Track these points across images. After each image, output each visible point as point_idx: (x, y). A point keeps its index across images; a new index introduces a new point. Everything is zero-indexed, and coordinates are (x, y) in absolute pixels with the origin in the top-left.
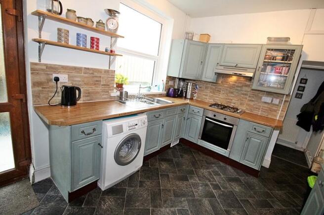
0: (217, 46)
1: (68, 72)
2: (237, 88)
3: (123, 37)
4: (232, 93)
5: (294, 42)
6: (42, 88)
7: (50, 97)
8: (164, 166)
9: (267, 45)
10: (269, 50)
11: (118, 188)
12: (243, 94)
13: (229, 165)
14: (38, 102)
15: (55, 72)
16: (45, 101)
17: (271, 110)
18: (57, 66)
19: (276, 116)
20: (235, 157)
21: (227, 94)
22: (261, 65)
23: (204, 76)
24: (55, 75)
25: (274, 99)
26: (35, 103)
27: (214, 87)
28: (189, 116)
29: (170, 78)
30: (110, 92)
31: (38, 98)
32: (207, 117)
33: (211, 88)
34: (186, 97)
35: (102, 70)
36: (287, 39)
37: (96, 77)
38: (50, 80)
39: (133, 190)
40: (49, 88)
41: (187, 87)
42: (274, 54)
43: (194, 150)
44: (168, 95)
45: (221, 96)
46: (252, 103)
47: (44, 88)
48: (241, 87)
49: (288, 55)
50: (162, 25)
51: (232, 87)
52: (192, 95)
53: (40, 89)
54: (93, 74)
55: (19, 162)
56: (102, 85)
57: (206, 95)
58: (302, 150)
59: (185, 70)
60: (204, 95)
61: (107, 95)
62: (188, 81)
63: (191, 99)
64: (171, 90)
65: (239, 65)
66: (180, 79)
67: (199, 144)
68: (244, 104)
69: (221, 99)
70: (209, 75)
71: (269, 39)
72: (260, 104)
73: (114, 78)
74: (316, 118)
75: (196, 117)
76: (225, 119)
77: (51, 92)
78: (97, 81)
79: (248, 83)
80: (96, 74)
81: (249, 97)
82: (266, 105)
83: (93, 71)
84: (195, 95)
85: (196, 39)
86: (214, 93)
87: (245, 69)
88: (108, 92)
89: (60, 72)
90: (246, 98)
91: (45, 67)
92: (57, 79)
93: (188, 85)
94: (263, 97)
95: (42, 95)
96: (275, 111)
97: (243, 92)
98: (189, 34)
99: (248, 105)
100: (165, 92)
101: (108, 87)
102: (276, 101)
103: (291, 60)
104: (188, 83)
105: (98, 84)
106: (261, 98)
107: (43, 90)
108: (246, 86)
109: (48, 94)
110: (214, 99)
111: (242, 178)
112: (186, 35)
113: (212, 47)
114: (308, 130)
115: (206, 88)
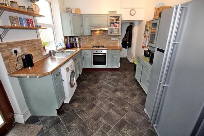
0: (87, 16)
1: (20, 46)
2: (101, 36)
3: (44, 16)
4: (99, 39)
5: (118, 13)
6: (9, 60)
7: (15, 65)
8: (85, 82)
9: (109, 14)
10: (111, 17)
11: (74, 98)
12: (104, 39)
13: (108, 71)
14: (10, 70)
15: (13, 47)
16: (13, 68)
17: (115, 43)
18: (13, 43)
19: (118, 45)
20: (110, 67)
21: (97, 40)
22: (109, 24)
23: (84, 33)
24: (13, 50)
25: (116, 38)
26: (9, 72)
27: (90, 38)
28: (84, 56)
29: (66, 37)
30: (42, 53)
31: (9, 68)
32: (93, 54)
33: (89, 39)
34: (77, 47)
35: (35, 40)
36: (116, 12)
37: (33, 45)
38: (12, 54)
39: (82, 96)
40: (13, 59)
41: (76, 41)
42: (113, 18)
43: (91, 72)
44: (67, 48)
45: (94, 42)
46: (108, 42)
47: (10, 60)
48: (102, 35)
49: (117, 18)
50: (50, 3)
51: (98, 36)
52: (80, 44)
53: (8, 61)
54: (31, 43)
55: (7, 116)
56: (38, 50)
57: (87, 43)
58: (126, 57)
59: (74, 31)
60: (86, 43)
61: (41, 55)
62: (76, 37)
63: (80, 47)
64: (68, 45)
65: (100, 25)
66: (70, 37)
67: (93, 67)
68: (105, 43)
69: (94, 43)
70: (87, 32)
71: (109, 11)
72: (111, 42)
73: (42, 43)
74: (128, 43)
75: (88, 55)
76: (97, 52)
77: (15, 62)
78: (35, 48)
79: (105, 33)
80: (33, 43)
81: (107, 39)
82: (113, 42)
83: (31, 41)
84: (81, 44)
85: (73, 12)
86: (90, 41)
87: (104, 27)
88: (41, 53)
89: (15, 47)
90: (105, 40)
91: (6, 46)
92: (16, 52)
93: (76, 39)
94: (112, 38)
95: (10, 65)
96: (117, 43)
97: (104, 38)
98: (68, 9)
99: (107, 43)
100: (66, 47)
101: (40, 50)
102: (117, 39)
103: (119, 21)
104: (76, 38)
105: (35, 50)
106: (111, 39)
107: (10, 62)
108: (104, 35)
109: (13, 63)
110: (91, 44)
111: (114, 73)
112: (67, 9)
113: (84, 16)
114: (126, 48)
115: (86, 39)
